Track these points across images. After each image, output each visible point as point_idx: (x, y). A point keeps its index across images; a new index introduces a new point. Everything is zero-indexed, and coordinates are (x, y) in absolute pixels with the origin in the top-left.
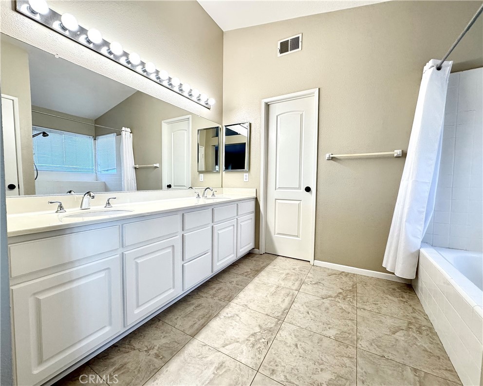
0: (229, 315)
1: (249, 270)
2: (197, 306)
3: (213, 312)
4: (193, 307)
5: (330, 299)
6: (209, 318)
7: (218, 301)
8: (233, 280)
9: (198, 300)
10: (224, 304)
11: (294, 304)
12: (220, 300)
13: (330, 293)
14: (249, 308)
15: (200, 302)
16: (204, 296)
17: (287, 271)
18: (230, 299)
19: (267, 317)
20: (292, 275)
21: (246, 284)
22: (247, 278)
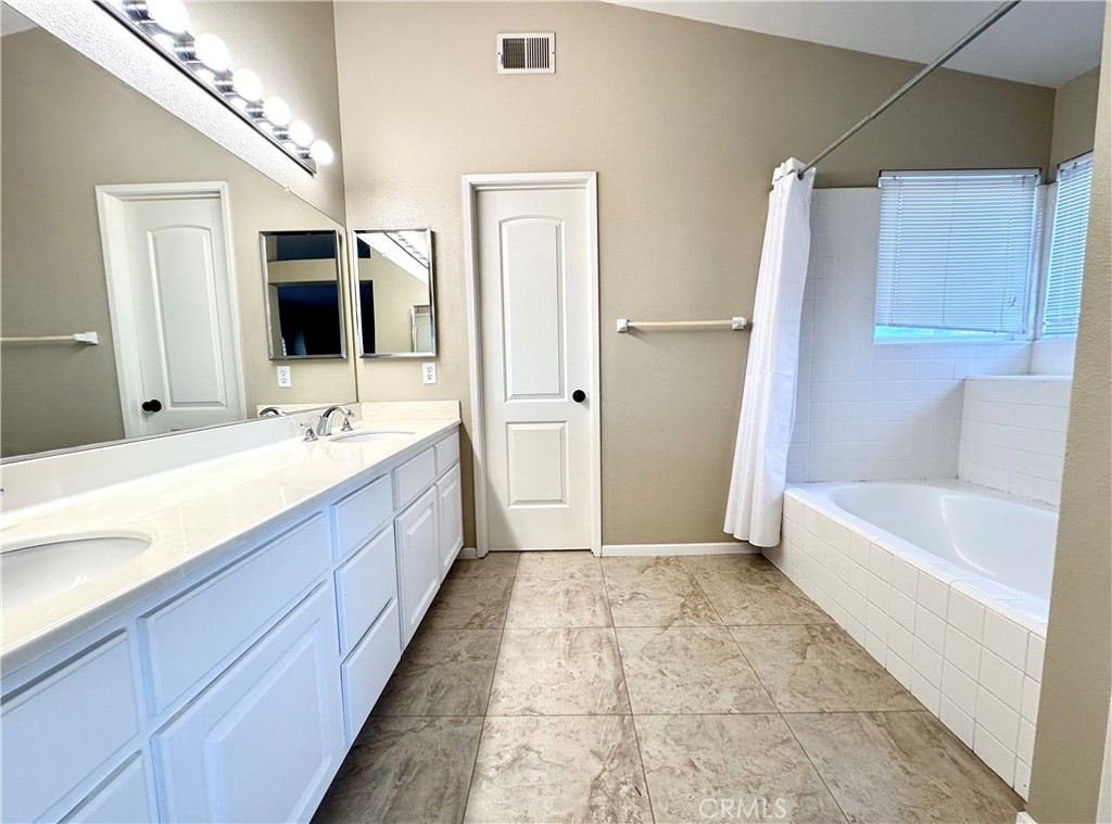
0: (508, 757)
1: (479, 609)
2: (402, 773)
3: (459, 768)
4: (389, 781)
5: (676, 623)
6: (458, 793)
7: (453, 728)
8: (455, 648)
9: (393, 749)
10: (471, 730)
11: (625, 662)
12: (457, 723)
13: (669, 612)
14: (542, 715)
15: (402, 756)
16: (403, 730)
17: (562, 586)
18: (478, 708)
19: (593, 720)
20: (577, 592)
21: (496, 650)
22: (486, 631)
